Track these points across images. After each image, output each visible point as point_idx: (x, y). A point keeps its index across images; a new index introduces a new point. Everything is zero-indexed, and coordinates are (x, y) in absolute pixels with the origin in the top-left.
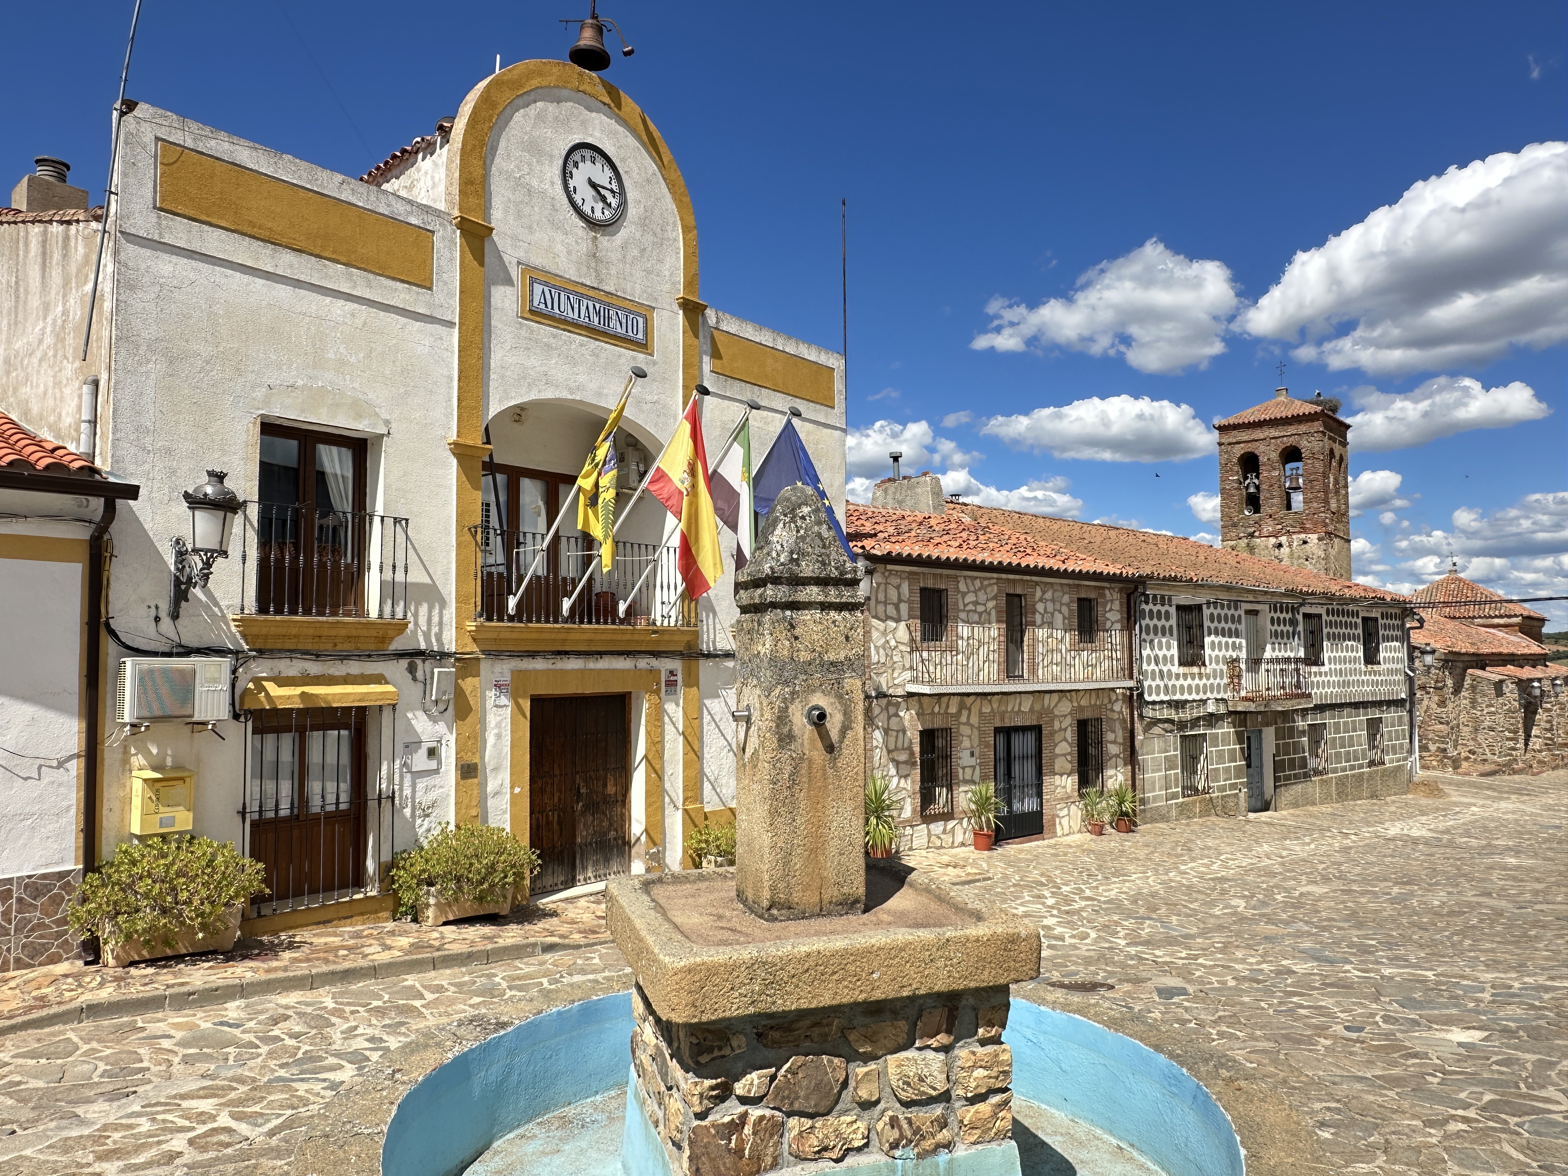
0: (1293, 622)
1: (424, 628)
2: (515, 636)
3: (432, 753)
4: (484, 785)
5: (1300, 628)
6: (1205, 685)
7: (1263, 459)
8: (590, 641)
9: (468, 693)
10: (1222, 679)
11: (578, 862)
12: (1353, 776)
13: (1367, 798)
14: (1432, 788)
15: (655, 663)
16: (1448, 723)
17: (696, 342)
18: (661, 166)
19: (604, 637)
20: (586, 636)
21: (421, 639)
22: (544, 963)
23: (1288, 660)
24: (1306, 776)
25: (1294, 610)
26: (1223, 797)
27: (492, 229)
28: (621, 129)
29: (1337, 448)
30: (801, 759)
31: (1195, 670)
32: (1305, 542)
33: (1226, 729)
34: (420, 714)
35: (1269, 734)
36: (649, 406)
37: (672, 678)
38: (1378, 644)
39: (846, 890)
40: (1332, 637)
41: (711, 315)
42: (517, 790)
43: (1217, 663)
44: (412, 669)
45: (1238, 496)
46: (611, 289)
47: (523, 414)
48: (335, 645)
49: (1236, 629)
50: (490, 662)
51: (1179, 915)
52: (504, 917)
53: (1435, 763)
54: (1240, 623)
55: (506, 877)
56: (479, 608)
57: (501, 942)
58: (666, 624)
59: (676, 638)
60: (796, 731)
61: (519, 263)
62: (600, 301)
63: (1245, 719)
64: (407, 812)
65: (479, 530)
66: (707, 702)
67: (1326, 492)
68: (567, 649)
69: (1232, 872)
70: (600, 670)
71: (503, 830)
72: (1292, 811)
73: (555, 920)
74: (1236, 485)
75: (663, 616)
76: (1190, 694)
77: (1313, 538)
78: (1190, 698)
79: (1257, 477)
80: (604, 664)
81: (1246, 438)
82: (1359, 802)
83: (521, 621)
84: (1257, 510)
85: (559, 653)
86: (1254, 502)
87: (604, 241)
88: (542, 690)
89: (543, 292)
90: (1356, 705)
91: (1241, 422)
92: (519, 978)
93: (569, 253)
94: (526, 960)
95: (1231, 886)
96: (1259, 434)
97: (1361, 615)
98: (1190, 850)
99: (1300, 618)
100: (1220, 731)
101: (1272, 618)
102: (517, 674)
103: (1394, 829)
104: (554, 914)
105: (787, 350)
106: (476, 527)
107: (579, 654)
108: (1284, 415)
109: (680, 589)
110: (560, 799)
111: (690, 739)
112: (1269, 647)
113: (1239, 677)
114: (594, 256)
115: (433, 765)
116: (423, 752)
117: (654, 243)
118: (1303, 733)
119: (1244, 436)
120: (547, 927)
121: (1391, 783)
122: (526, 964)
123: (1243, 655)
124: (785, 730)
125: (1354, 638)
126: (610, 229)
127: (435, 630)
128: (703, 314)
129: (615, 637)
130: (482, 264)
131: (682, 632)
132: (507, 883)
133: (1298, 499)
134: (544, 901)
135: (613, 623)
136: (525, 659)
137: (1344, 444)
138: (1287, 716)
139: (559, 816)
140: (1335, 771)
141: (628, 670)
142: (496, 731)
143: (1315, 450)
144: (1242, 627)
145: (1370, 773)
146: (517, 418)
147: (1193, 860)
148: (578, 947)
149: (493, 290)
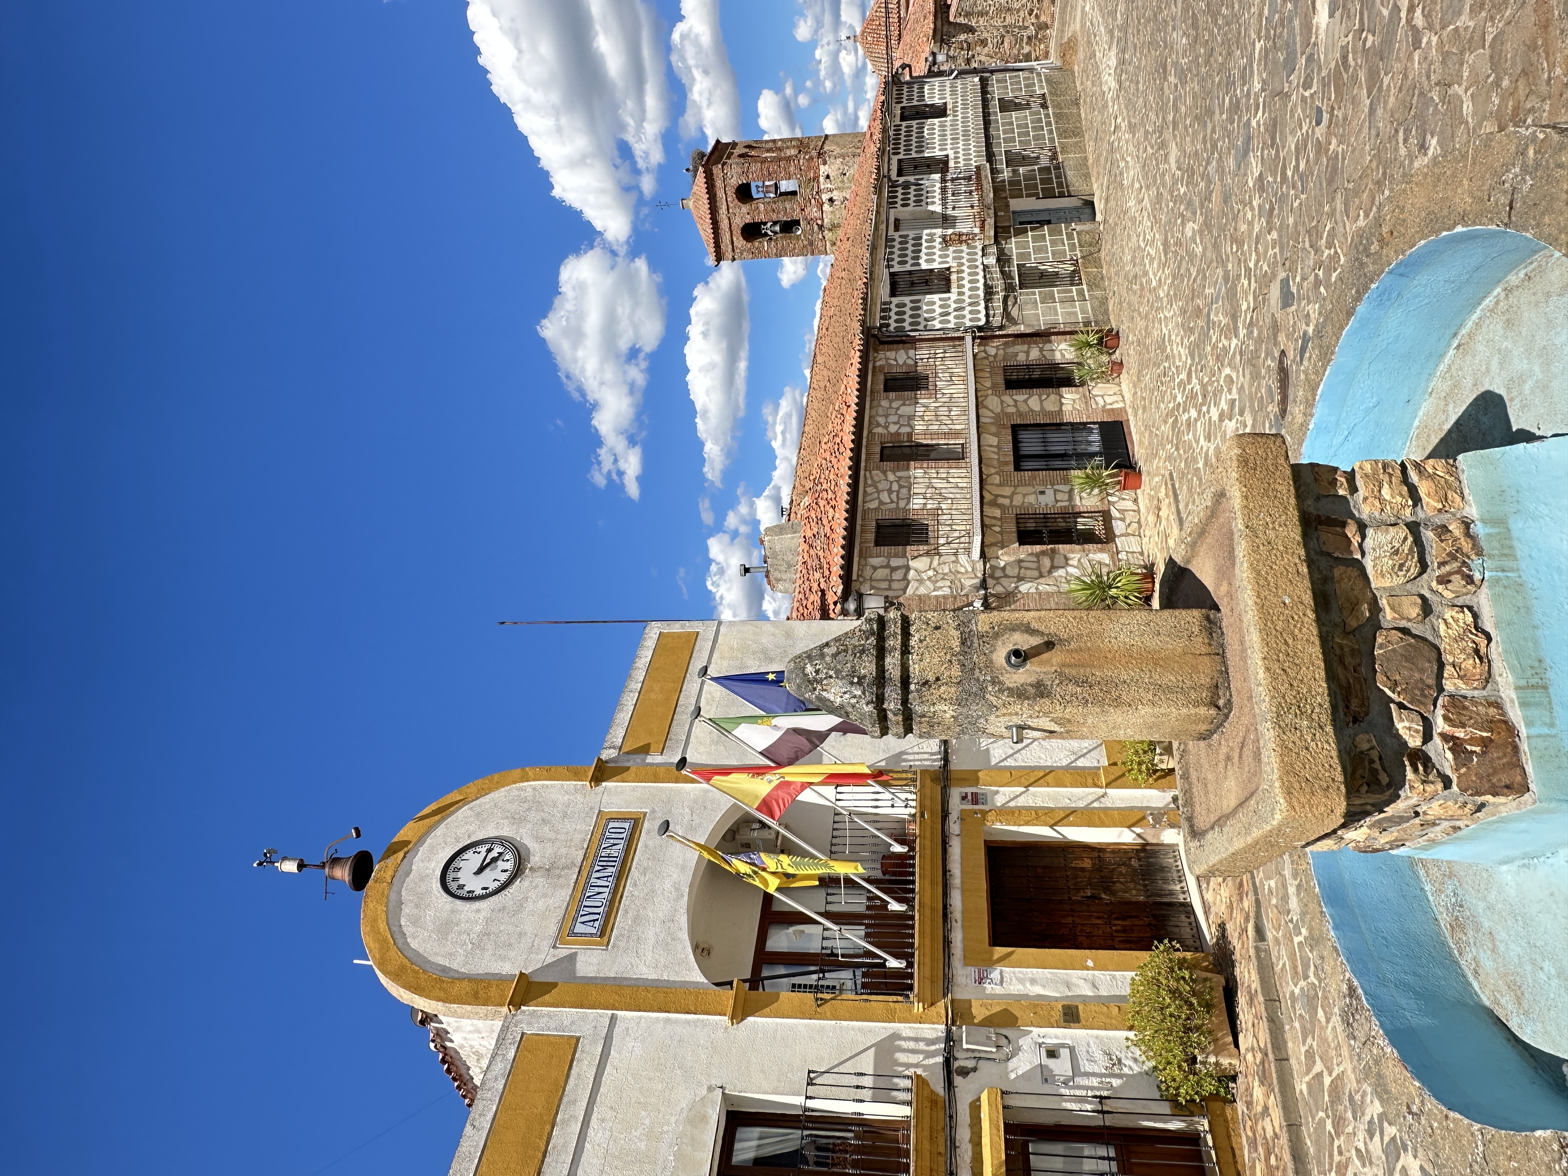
0: (906, 186)
1: (921, 1057)
2: (928, 960)
3: (1052, 1054)
4: (1084, 999)
5: (911, 179)
6: (969, 267)
7: (748, 219)
8: (932, 882)
9: (988, 1013)
10: (962, 251)
11: (1165, 900)
12: (1056, 122)
13: (1079, 108)
14: (1068, 48)
15: (954, 815)
16: (1003, 36)
17: (633, 769)
18: (463, 802)
19: (928, 867)
20: (928, 887)
21: (932, 1061)
22: (1277, 940)
23: (944, 190)
24: (1057, 167)
25: (893, 185)
26: (1081, 246)
27: (521, 974)
28: (429, 841)
29: (737, 152)
30: (1060, 674)
31: (954, 277)
32: (828, 177)
33: (1013, 246)
34: (1012, 1064)
35: (1016, 204)
36: (695, 817)
37: (970, 797)
38: (926, 106)
39: (1196, 630)
40: (920, 148)
41: (607, 754)
42: (1090, 963)
43: (947, 256)
44: (964, 1072)
45: (783, 241)
46: (581, 854)
47: (702, 946)
48: (940, 1154)
49: (913, 239)
50: (955, 988)
51: (1204, 286)
52: (1227, 981)
53: (1042, 46)
54: (908, 236)
55: (1184, 978)
56: (900, 998)
57: (1256, 985)
58: (913, 804)
59: (928, 792)
60: (1033, 679)
61: (554, 947)
62: (592, 867)
63: (1002, 227)
64: (1116, 1082)
65: (820, 995)
66: (994, 762)
67: (780, 159)
68: (940, 906)
69: (1157, 236)
70: (963, 872)
71: (1133, 979)
72: (1093, 179)
73: (1229, 927)
74: (773, 243)
75: (906, 807)
76: (978, 281)
77: (823, 170)
78: (982, 281)
79: (765, 224)
80: (955, 868)
81: (728, 235)
82: (1083, 116)
83: (912, 955)
84: (797, 223)
85: (945, 916)
86: (789, 227)
87: (535, 860)
88: (984, 934)
89: (583, 923)
90: (987, 123)
91: (712, 241)
92: (1295, 967)
93: (545, 895)
94: (1274, 959)
95: (1173, 237)
96: (724, 224)
97: (899, 123)
98: (1136, 277)
99: (902, 179)
100: (1014, 251)
101: (903, 205)
102: (967, 961)
103: (1110, 82)
104: (1222, 927)
105: (642, 679)
106: (817, 999)
107: (945, 895)
108: (706, 202)
109: (878, 788)
110: (1098, 918)
111: (1032, 780)
112: (931, 208)
113: (960, 235)
114: (548, 870)
115: (1065, 1053)
116: (1051, 1063)
117: (537, 810)
118: (1015, 172)
119: (726, 238)
120: (1237, 934)
121: (1064, 86)
122: (1278, 959)
123: (939, 232)
124: (1032, 691)
125: (921, 128)
126: (523, 854)
127: (922, 1046)
128: (607, 762)
129: (928, 857)
130: (554, 985)
131: (923, 786)
132: (1191, 977)
133: (786, 186)
134: (1208, 937)
135: (913, 858)
136: (952, 951)
137: (734, 145)
138: (998, 188)
139: (1116, 919)
140: (1052, 140)
141: (962, 843)
142: (1028, 985)
143: (740, 171)
144: (912, 234)
145: (1054, 107)
146: (706, 952)
147: (1146, 273)
148: (1258, 902)
149: (580, 974)
